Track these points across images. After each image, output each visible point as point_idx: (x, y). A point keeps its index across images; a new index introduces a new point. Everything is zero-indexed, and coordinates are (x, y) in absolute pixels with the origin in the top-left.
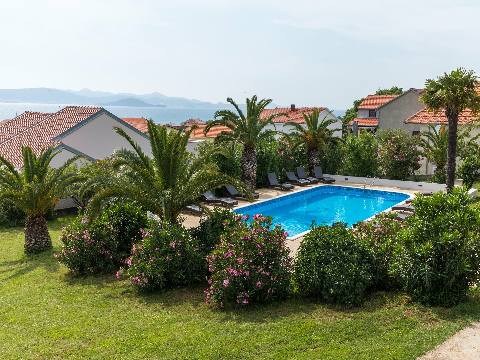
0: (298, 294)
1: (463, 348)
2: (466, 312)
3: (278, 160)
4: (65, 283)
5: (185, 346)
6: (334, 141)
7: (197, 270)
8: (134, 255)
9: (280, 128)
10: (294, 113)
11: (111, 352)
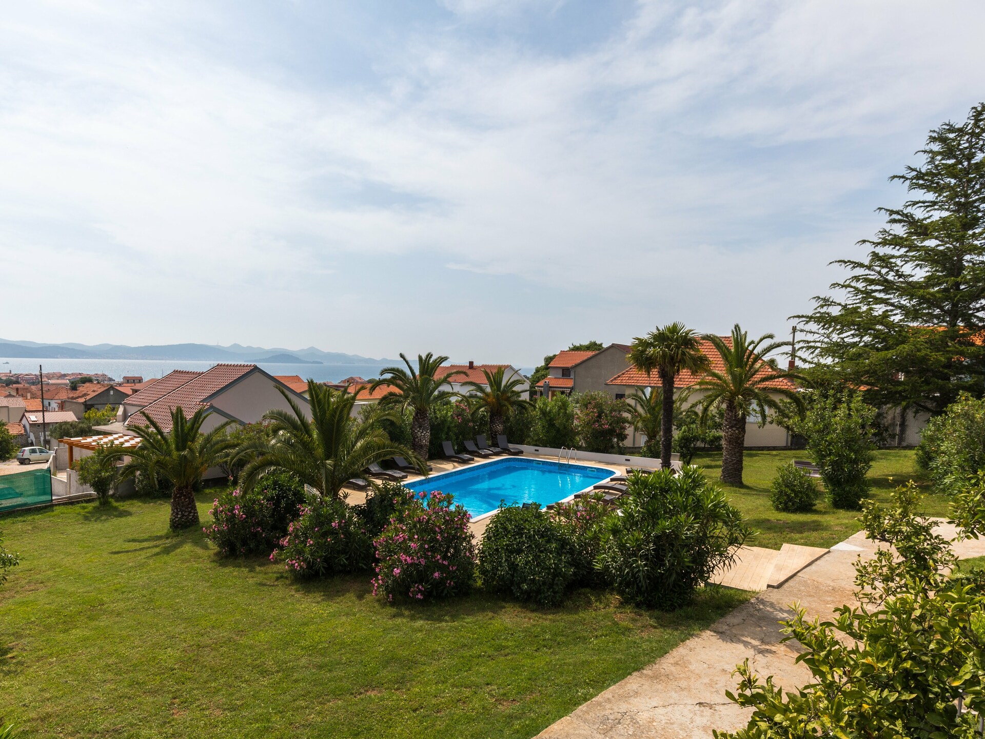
0: (482, 588)
1: (690, 663)
2: (691, 618)
3: (455, 426)
4: (213, 564)
5: (349, 645)
6: (521, 405)
7: (362, 555)
8: (290, 534)
9: (457, 388)
10: (471, 371)
11: (266, 647)
